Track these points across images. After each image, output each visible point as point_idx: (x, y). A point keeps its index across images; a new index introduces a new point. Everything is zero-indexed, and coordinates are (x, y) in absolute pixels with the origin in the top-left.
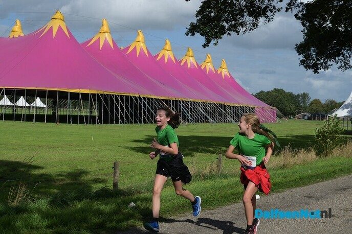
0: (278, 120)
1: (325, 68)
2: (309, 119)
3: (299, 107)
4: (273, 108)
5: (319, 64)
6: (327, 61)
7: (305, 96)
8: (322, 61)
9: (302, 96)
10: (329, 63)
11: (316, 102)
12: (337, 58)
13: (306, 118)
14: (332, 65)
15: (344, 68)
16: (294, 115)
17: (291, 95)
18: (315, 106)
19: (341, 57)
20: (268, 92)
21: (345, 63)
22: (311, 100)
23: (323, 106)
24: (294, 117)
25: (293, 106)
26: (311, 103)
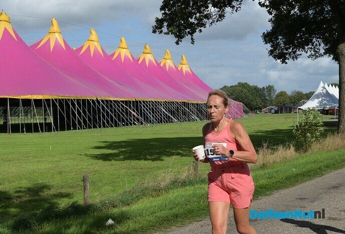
0: (245, 116)
1: (293, 58)
2: (276, 112)
3: (264, 100)
4: (238, 103)
5: (287, 54)
6: (296, 51)
7: (270, 88)
8: (290, 51)
9: (267, 88)
10: (298, 53)
11: (283, 94)
12: (306, 47)
13: (273, 111)
14: (301, 55)
15: (314, 57)
16: (260, 109)
17: (256, 88)
18: (282, 99)
19: (310, 46)
20: (231, 87)
21: (315, 51)
22: (277, 93)
23: (290, 98)
24: (261, 112)
25: (258, 100)
26: (277, 96)
